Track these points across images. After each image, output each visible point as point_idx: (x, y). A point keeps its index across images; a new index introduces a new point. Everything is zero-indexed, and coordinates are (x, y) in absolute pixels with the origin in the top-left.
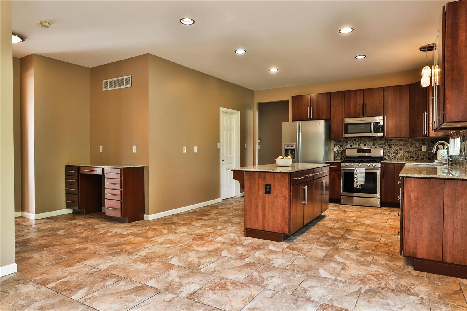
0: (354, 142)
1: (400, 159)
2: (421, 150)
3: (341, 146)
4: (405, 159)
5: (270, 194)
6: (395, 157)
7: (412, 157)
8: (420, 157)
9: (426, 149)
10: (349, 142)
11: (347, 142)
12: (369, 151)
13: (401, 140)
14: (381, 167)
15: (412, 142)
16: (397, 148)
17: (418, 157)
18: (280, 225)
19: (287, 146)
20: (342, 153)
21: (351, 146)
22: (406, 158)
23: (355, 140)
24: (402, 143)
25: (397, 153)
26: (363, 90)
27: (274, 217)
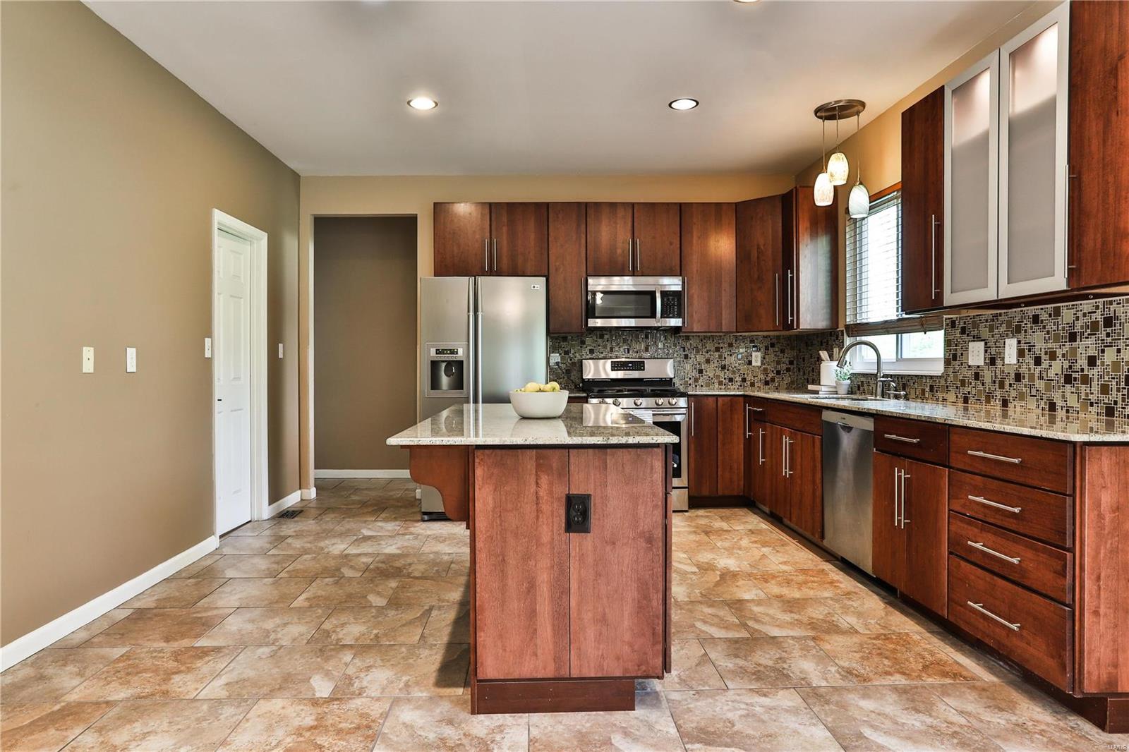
0: (600, 340)
1: (708, 385)
2: (750, 363)
3: (567, 353)
4: (716, 385)
5: (587, 531)
6: (696, 380)
7: (731, 380)
8: (748, 378)
9: (759, 359)
10: (588, 340)
11: (583, 342)
12: (639, 366)
13: (708, 338)
14: (689, 408)
15: (731, 345)
16: (700, 358)
17: (744, 380)
18: (631, 645)
19: (438, 352)
20: (568, 372)
21: (592, 352)
22: (721, 383)
23: (602, 337)
24: (710, 346)
25: (701, 371)
26: (633, 204)
27: (603, 620)
